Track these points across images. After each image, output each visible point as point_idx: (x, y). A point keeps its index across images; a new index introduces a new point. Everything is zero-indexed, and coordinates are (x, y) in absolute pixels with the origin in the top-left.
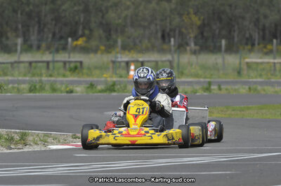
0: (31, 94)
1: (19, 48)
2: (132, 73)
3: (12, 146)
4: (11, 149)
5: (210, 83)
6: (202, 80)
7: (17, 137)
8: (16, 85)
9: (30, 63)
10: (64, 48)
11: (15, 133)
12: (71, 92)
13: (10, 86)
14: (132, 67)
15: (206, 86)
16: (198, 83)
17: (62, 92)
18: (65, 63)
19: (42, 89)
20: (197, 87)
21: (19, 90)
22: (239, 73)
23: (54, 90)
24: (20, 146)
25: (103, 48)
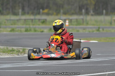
0: (26, 33)
1: (20, 13)
2: (67, 24)
3: (20, 54)
4: (19, 55)
5: (99, 28)
6: (96, 26)
7: (21, 50)
8: (19, 29)
9: (25, 20)
10: (39, 13)
11: (21, 49)
12: (42, 32)
13: (17, 29)
14: (67, 21)
15: (97, 29)
16: (94, 28)
17: (38, 32)
18: (39, 20)
19: (30, 30)
20: (94, 29)
21: (21, 31)
22: (111, 23)
23: (35, 31)
24: (23, 54)
25: (55, 13)
